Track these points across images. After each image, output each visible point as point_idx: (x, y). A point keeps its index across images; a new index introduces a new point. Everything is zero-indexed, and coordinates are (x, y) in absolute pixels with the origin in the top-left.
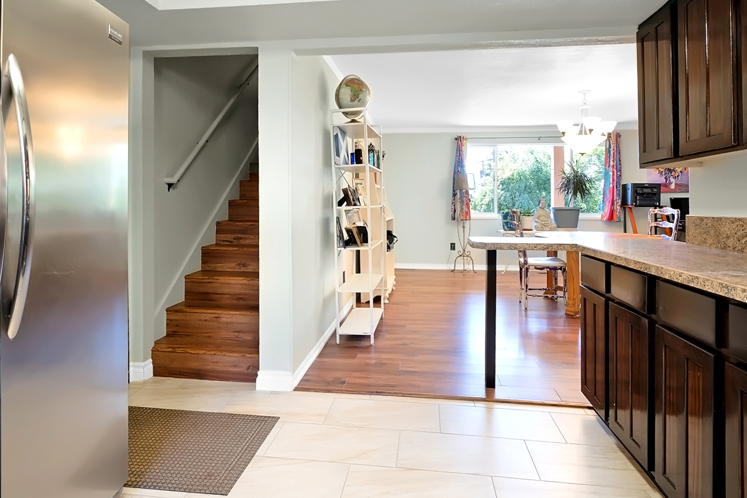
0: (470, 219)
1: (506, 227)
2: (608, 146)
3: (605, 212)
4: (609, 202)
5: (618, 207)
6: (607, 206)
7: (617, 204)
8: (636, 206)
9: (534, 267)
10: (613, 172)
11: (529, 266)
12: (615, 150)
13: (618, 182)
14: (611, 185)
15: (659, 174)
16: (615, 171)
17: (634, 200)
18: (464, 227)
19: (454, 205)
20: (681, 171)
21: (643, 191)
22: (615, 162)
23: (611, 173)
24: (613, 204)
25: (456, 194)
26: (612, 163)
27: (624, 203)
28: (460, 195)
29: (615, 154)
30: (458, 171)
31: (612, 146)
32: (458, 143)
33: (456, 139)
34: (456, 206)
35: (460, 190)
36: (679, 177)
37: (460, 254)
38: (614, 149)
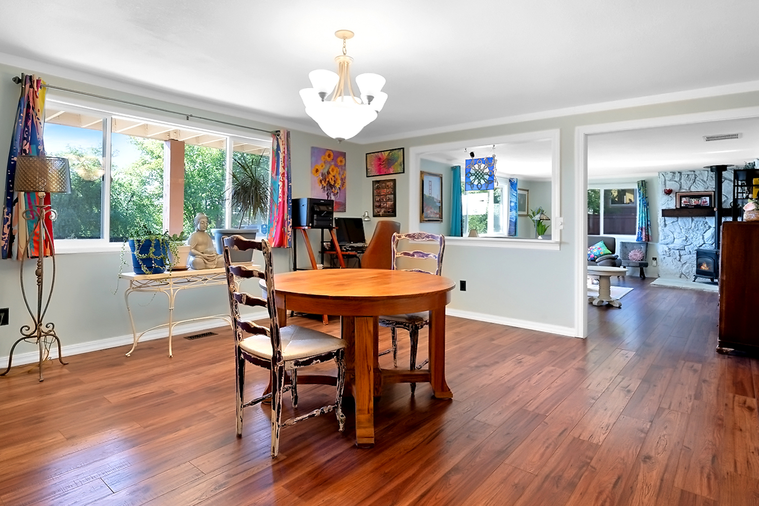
0: (52, 254)
1: (144, 268)
2: (275, 147)
3: (271, 235)
4: (278, 223)
5: (289, 229)
6: (275, 227)
7: (288, 225)
8: (313, 227)
9: (293, 362)
10: (283, 182)
11: (284, 361)
12: (286, 153)
13: (289, 196)
14: (280, 200)
15: (322, 190)
16: (286, 181)
17: (310, 220)
18: (39, 275)
19: (10, 226)
20: (339, 188)
21: (319, 208)
22: (286, 169)
23: (281, 184)
24: (283, 225)
25: (17, 200)
26: (281, 170)
27: (296, 223)
28: (29, 202)
29: (286, 158)
30: (25, 151)
31: (282, 148)
32: (23, 90)
33: (18, 81)
34: (15, 228)
35: (28, 193)
36: (338, 194)
37: (28, 333)
38: (284, 152)
